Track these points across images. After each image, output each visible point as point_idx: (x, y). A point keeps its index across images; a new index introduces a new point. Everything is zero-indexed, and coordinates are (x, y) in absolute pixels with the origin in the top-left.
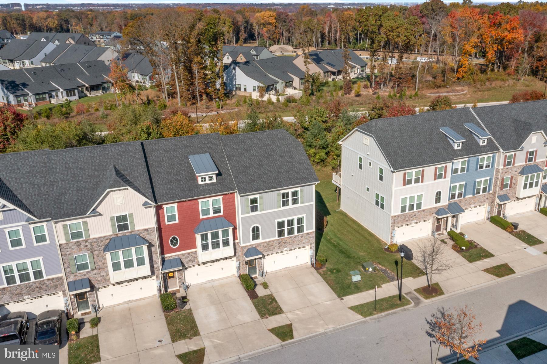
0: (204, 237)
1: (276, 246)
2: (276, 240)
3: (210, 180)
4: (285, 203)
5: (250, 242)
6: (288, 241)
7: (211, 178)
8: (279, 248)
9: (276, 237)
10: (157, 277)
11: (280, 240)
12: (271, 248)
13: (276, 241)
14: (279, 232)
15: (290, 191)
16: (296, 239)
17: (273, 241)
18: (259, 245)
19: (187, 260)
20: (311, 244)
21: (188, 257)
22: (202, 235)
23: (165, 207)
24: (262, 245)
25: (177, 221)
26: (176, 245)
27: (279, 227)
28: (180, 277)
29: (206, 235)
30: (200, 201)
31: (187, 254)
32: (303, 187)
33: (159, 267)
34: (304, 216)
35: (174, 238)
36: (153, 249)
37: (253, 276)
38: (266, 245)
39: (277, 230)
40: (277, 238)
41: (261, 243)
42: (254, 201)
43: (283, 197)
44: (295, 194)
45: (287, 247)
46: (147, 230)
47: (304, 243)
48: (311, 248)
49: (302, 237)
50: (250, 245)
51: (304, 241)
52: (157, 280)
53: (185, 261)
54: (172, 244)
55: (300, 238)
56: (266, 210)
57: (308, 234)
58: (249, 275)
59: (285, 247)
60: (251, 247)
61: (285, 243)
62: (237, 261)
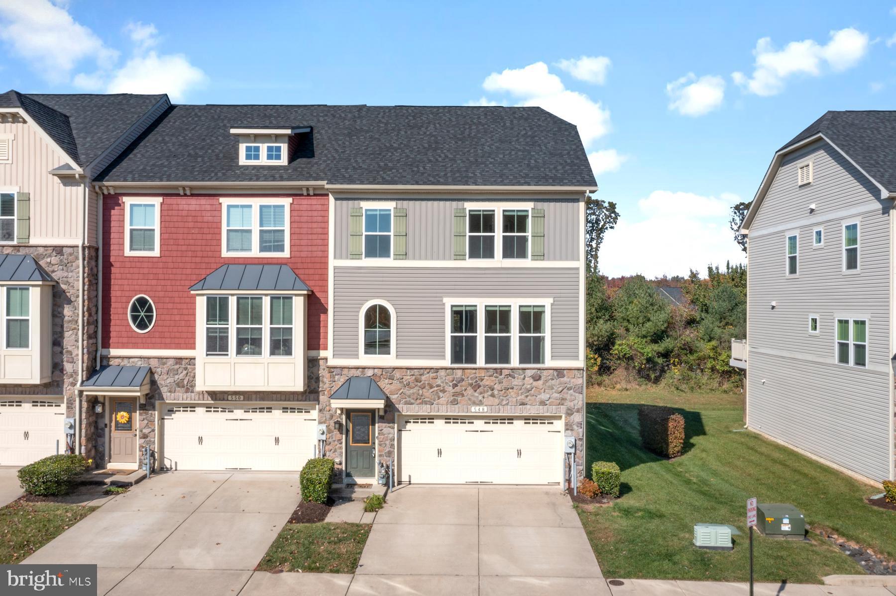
0: (217, 310)
1: (444, 391)
2: (446, 369)
3: (270, 157)
4: (480, 248)
5: (356, 356)
6: (487, 382)
7: (273, 154)
8: (454, 402)
9: (443, 357)
10: (70, 407)
11: (459, 373)
12: (427, 393)
13: (442, 373)
14: (456, 343)
15: (499, 209)
16: (516, 382)
17: (437, 370)
18: (389, 372)
19: (170, 380)
20: (569, 413)
21: (176, 372)
22: (211, 301)
23: (128, 201)
24: (397, 374)
25: (156, 253)
26: (146, 327)
27: (457, 327)
28: (146, 431)
29: (224, 301)
30: (225, 202)
31: (171, 362)
32: (546, 204)
33: (76, 372)
34: (546, 302)
35: (142, 302)
36: (67, 311)
37: (360, 480)
38: (408, 378)
39: (448, 334)
40: (447, 362)
41: (394, 368)
42: (379, 221)
43: (474, 227)
44: (514, 222)
45: (480, 403)
46: (59, 250)
47: (543, 403)
48: (568, 427)
49: (537, 378)
50: (357, 368)
51: (544, 396)
52: (68, 417)
53: (164, 382)
54: (135, 318)
55: (529, 380)
56: (414, 259)
57: (560, 372)
58: (348, 475)
59: (474, 403)
60: (358, 373)
61: (476, 387)
62: (320, 423)
